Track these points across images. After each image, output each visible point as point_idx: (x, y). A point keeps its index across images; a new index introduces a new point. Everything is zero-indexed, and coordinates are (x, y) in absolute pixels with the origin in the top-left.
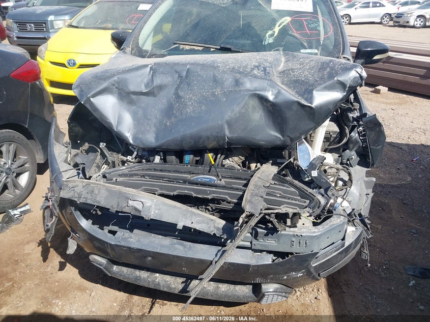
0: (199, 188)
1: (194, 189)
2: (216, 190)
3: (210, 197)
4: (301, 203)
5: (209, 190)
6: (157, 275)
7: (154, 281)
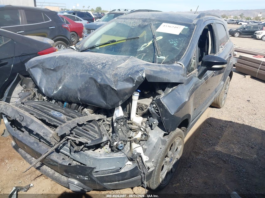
0: (51, 118)
1: (48, 118)
2: (57, 121)
3: (52, 124)
4: (92, 138)
5: (53, 120)
6: (34, 158)
7: (31, 161)
